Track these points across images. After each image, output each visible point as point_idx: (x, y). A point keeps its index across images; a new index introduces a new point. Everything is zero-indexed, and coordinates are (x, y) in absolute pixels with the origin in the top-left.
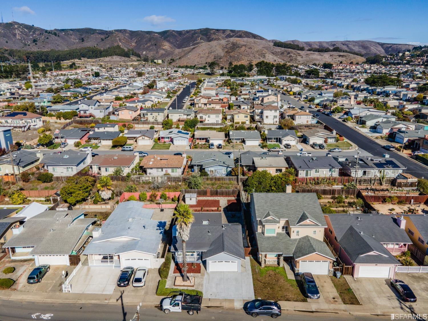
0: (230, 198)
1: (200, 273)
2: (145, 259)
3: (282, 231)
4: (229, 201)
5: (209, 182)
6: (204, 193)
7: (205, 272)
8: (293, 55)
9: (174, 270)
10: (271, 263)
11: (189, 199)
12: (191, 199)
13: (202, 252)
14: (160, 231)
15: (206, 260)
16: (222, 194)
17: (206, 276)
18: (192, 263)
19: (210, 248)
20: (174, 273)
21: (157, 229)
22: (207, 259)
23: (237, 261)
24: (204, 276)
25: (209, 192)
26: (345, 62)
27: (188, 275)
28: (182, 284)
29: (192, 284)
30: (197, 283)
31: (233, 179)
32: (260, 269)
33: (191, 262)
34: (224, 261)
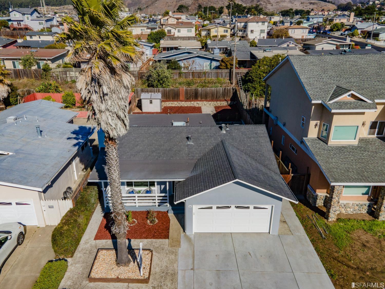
0: (219, 104)
1: (167, 237)
2: (17, 204)
3: (370, 134)
4: (216, 108)
5: (182, 80)
6: (175, 96)
7: (182, 234)
8: (262, 3)
9: (99, 231)
10: (350, 211)
11: (149, 100)
12: (151, 102)
13: (173, 184)
14: (75, 141)
15: (183, 204)
16: (206, 97)
17: (184, 245)
18: (148, 212)
19: (194, 174)
20: (97, 238)
21: (69, 138)
22: (187, 200)
23: (269, 207)
24: (179, 245)
25: (184, 93)
26: (316, 10)
27: (135, 243)
28: (113, 276)
29: (144, 273)
30: (158, 270)
31: (224, 75)
32: (327, 226)
33: (144, 210)
34: (233, 207)
